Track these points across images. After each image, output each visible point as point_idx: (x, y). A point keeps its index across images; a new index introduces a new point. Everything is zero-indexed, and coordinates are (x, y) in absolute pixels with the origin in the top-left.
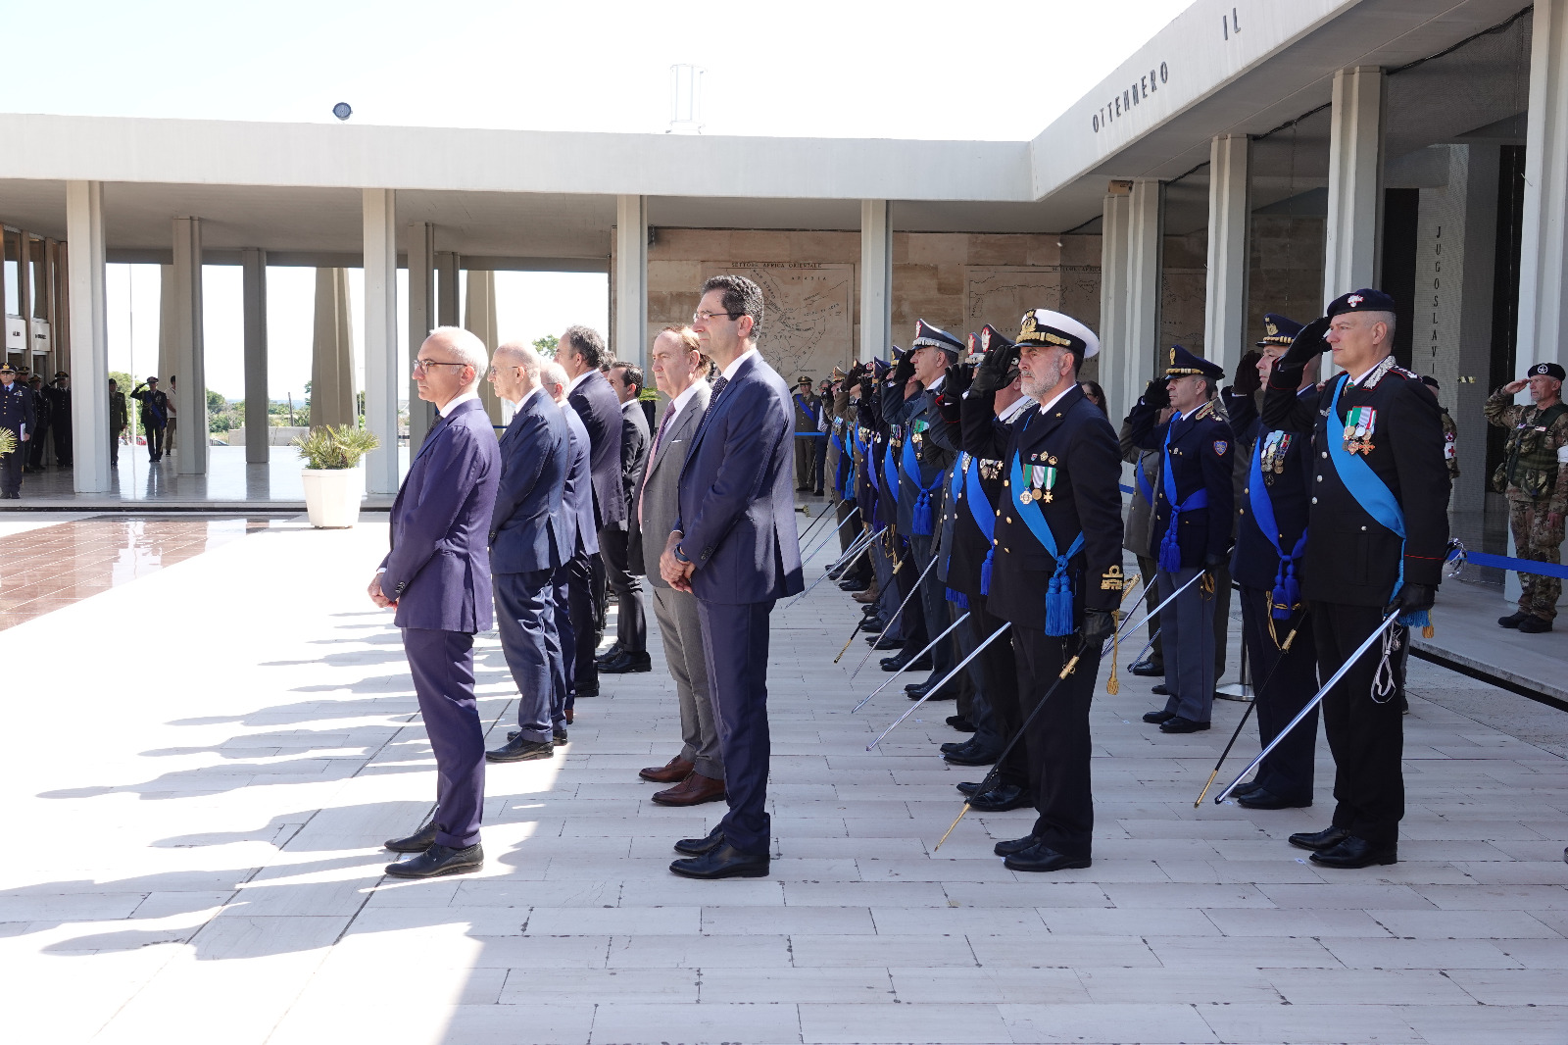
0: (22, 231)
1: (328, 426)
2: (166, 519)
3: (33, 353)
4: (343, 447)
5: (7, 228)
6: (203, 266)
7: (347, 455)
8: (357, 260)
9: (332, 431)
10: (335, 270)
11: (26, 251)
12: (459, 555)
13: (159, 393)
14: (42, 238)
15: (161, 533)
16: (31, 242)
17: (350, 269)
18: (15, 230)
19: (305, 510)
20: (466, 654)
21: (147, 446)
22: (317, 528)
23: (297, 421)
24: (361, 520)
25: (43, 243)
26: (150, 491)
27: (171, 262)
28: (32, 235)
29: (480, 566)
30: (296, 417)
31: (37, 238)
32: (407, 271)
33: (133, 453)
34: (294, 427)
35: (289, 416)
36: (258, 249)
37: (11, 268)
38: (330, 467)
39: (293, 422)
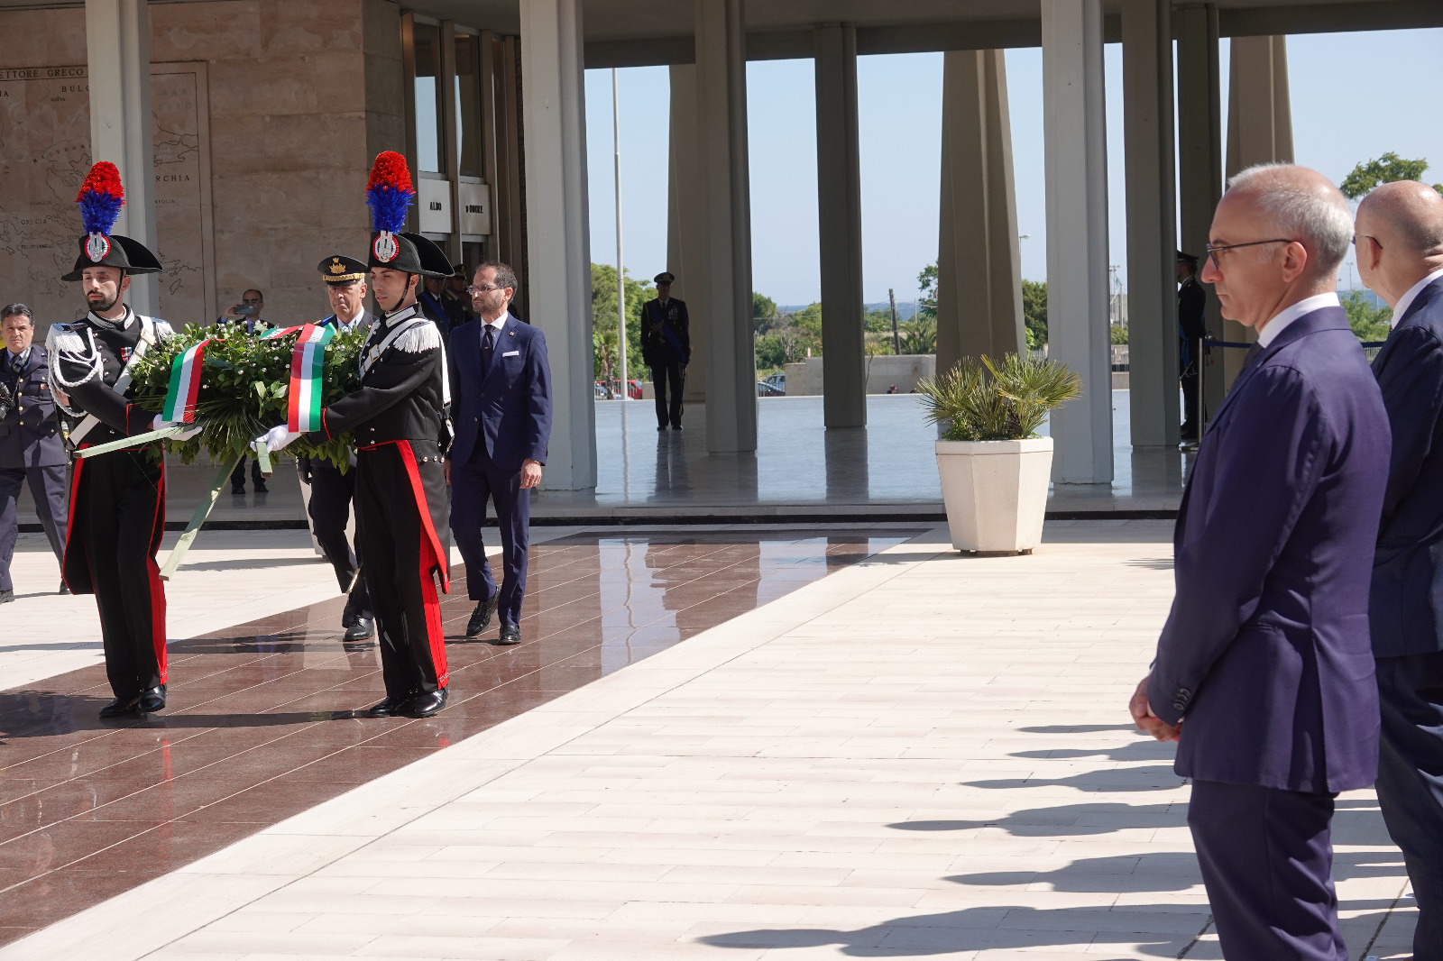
0: (442, 21)
1: (983, 358)
2: (689, 539)
3: (463, 239)
4: (1011, 397)
5: (420, 19)
6: (748, 64)
7: (1022, 411)
8: (1027, 33)
9: (991, 368)
10: (980, 54)
11: (449, 56)
12: (1291, 634)
13: (674, 302)
14: (473, 32)
15: (686, 566)
16: (459, 41)
17: (1006, 51)
18: (433, 22)
19: (942, 517)
20: (1312, 842)
21: (651, 403)
22: (966, 554)
23: (905, 343)
24: (1047, 537)
25: (475, 41)
26: (663, 485)
27: (691, 59)
28: (458, 27)
29: (1338, 655)
30: (903, 335)
31: (465, 32)
32: (1119, 46)
33: (623, 414)
34: (900, 356)
35: (892, 334)
36: (843, 25)
37: (425, 88)
38: (987, 436)
39: (899, 345)
